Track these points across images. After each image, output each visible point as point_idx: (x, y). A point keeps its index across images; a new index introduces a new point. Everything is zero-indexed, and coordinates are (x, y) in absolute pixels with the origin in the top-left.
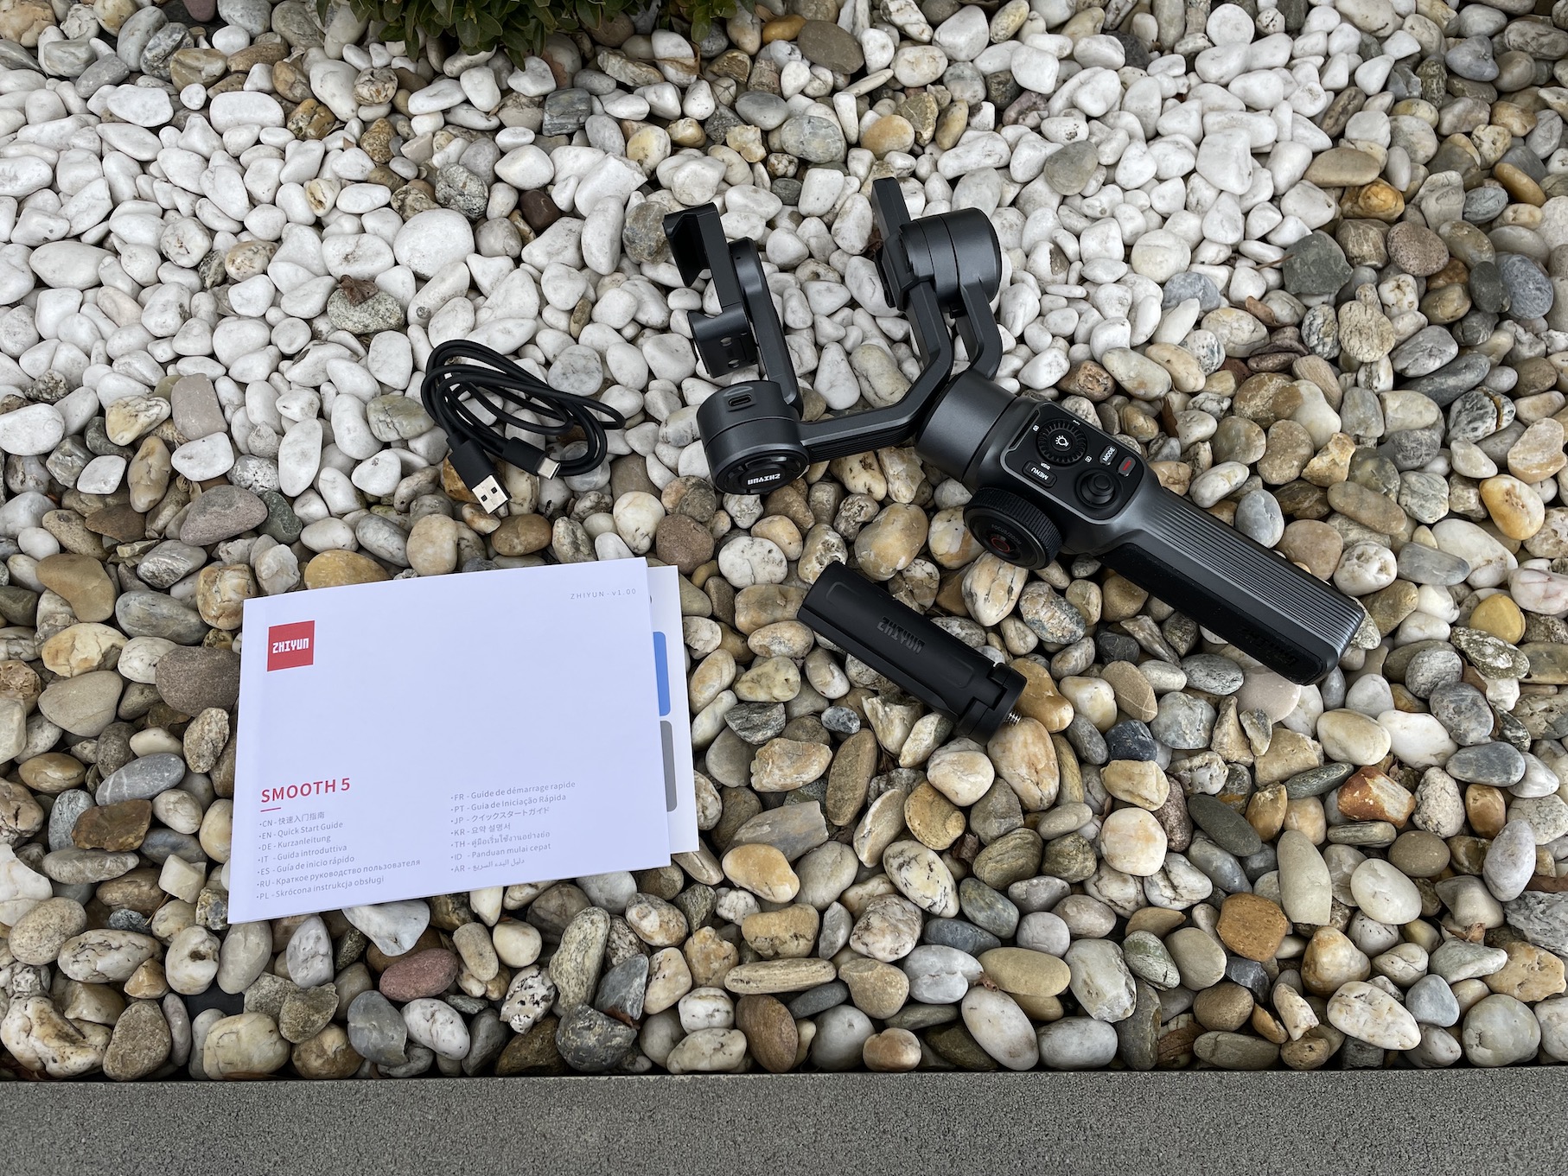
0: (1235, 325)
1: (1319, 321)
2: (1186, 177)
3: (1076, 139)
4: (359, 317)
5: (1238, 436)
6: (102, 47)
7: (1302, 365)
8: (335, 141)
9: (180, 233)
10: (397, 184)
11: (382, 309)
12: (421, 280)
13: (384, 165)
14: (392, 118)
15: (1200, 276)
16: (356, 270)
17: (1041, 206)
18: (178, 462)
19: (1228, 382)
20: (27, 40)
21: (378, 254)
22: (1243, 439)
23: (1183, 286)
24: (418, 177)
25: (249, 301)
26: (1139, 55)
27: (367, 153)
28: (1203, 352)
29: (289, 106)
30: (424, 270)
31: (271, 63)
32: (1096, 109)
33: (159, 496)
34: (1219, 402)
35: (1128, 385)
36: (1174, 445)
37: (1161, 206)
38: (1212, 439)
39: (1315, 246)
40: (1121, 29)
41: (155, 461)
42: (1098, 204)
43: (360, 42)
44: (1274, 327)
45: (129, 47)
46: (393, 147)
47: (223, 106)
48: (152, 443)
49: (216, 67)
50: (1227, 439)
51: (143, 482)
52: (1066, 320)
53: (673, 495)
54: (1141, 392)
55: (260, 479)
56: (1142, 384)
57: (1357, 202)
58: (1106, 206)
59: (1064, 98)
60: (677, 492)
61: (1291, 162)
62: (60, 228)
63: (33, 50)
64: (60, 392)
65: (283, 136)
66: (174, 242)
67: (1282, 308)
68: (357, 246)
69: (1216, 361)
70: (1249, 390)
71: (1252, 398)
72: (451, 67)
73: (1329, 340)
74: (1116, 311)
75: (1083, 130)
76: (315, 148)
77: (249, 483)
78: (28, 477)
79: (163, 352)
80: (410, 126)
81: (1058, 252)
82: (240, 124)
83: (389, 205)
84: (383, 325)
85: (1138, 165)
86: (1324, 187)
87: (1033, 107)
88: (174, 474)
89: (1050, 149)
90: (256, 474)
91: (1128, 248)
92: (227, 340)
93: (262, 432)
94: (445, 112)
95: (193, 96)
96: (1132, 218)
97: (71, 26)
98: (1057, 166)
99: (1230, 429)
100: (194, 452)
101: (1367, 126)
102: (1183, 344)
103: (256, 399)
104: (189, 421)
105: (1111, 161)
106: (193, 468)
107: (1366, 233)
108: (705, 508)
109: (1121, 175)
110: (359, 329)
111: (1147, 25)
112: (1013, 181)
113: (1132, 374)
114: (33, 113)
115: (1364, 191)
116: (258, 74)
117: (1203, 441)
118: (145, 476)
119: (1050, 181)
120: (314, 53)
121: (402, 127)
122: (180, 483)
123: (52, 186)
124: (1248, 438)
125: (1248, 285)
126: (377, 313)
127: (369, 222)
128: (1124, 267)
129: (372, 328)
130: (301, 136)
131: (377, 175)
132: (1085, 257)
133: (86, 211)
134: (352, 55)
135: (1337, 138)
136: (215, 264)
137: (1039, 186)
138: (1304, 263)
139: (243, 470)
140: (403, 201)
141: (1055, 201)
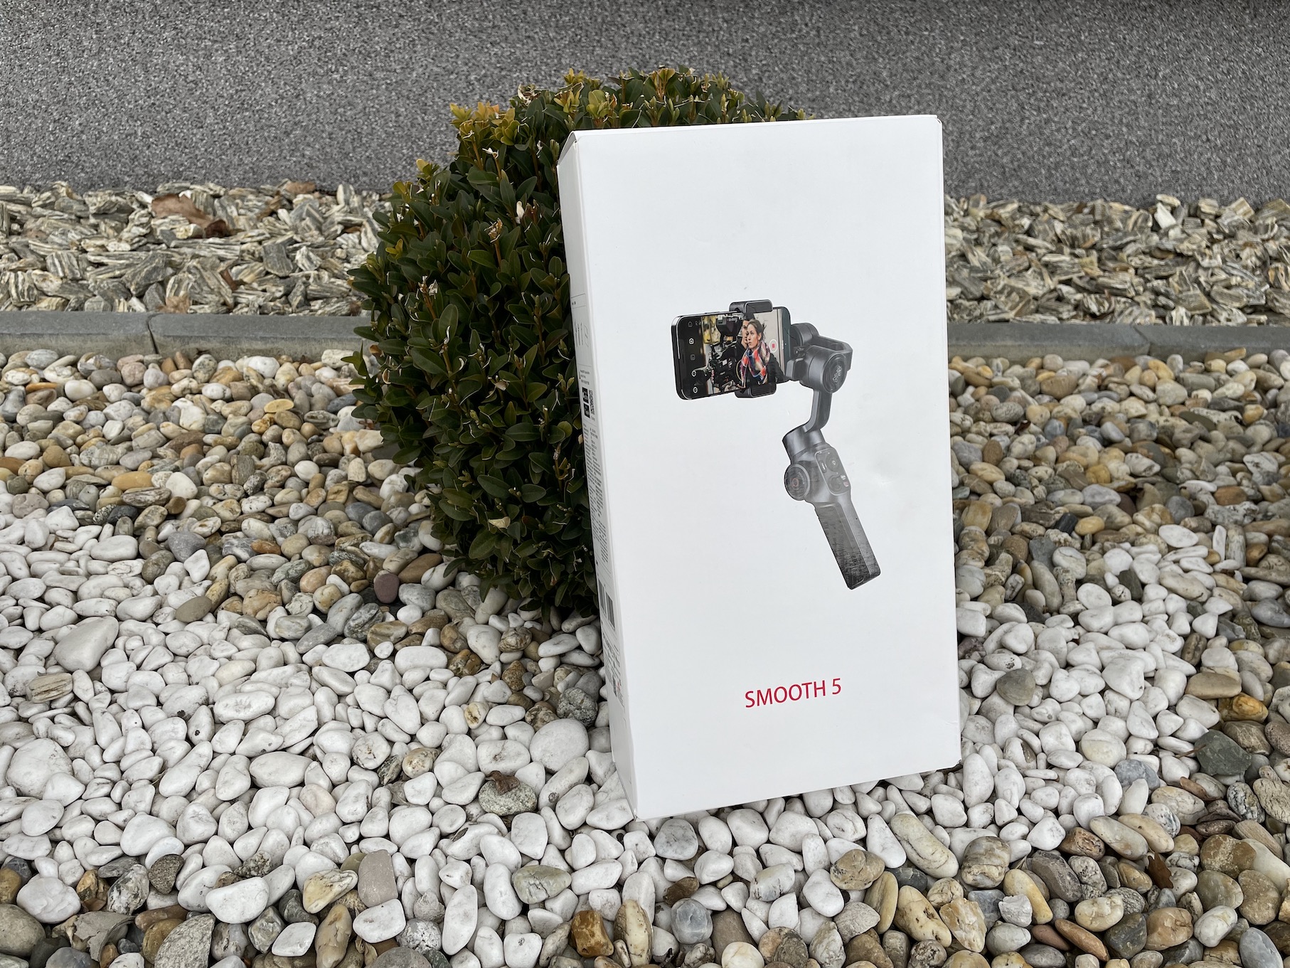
0: (1179, 799)
1: (1241, 794)
2: (1102, 693)
3: (1014, 668)
4: (505, 803)
5: (1218, 886)
6: (316, 619)
7: (1242, 827)
8: (485, 676)
9: (370, 743)
10: (529, 704)
11: (522, 795)
12: (550, 773)
13: (519, 691)
14: (522, 661)
15: (1140, 763)
16: (503, 767)
17: (1001, 714)
18: (361, 927)
19: (1191, 844)
20: (260, 615)
21: (519, 754)
22: (1223, 888)
23: (1129, 770)
24: (543, 700)
25: (419, 792)
26: (1036, 615)
27: (507, 684)
28: (1163, 820)
29: (451, 653)
30: (552, 767)
31: (440, 628)
32: (1021, 648)
33: (341, 958)
34: (1191, 859)
35: (1117, 846)
36: (1167, 895)
37: (1092, 713)
38: (1195, 890)
39: (1216, 739)
40: (1019, 598)
41: (341, 926)
42: (1045, 711)
43: (500, 613)
44: (1209, 802)
45: (337, 619)
46: (525, 679)
47: (406, 655)
48: (340, 910)
49: (401, 632)
50: (1209, 889)
51: (331, 944)
52: (1050, 796)
53: (770, 944)
54: (1128, 852)
55: (425, 938)
56: (1128, 846)
57: (1232, 709)
58: (1051, 713)
59: (995, 642)
60: (774, 941)
61: (1174, 682)
62: (276, 741)
63: (264, 622)
64: (266, 869)
65: (446, 675)
66: (365, 750)
67: (1209, 786)
68: (503, 749)
69: (1175, 828)
70: (1211, 849)
71: (1216, 855)
72: (567, 626)
73: (1254, 808)
74: (1086, 789)
75: (1018, 662)
76: (470, 680)
77: (417, 942)
78: (231, 943)
79: (352, 834)
80: (538, 666)
81: (1026, 746)
82: (415, 667)
83: (523, 720)
84: (522, 808)
85: (1066, 685)
86: (1205, 699)
87: (975, 649)
88: (353, 937)
89: (997, 675)
90: (425, 935)
91: (1077, 743)
92: (403, 822)
93: (428, 898)
94: (561, 656)
95: (383, 649)
96: (1074, 721)
97: (294, 607)
98: (1007, 686)
99: (1209, 880)
100: (374, 916)
101: (1218, 658)
102: (1145, 813)
103: (424, 872)
104: (371, 890)
105: (1044, 682)
106: (373, 930)
107: (1249, 730)
108: (800, 956)
109: (1054, 691)
110: (504, 811)
111: (1038, 597)
112: (974, 696)
113: (1118, 837)
114: (263, 662)
115: (1235, 700)
116: (430, 634)
117: (1191, 892)
118: (333, 939)
119: (1003, 696)
120: (467, 621)
121: (530, 666)
122: (358, 946)
123: (272, 712)
124: (1226, 887)
125: (1178, 770)
126: (518, 799)
127: (510, 732)
128: (1079, 758)
129: (514, 810)
130: (458, 674)
131: (513, 699)
132: (1046, 749)
133: (298, 730)
134: (494, 621)
135: (1198, 666)
136: (393, 765)
137: (996, 700)
138: (1213, 752)
139: (413, 931)
140: (536, 715)
141: (1011, 710)
